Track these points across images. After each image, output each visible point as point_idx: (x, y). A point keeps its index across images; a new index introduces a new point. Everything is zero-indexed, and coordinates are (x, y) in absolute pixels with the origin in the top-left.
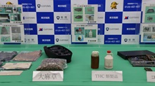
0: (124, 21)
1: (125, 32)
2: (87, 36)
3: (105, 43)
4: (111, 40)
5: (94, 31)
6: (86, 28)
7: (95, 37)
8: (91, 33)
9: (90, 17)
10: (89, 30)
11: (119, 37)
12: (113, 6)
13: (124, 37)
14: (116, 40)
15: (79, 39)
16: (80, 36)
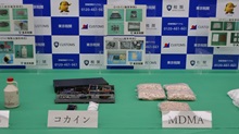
0: (82, 32)
1: (84, 49)
2: (19, 55)
3: (54, 67)
4: (63, 63)
5: (29, 47)
6: (16, 42)
7: (32, 56)
8: (24, 50)
9: (21, 25)
10: (22, 46)
11: (76, 58)
12: (62, 7)
13: (83, 57)
14: (71, 63)
15: (6, 60)
16: (8, 56)
